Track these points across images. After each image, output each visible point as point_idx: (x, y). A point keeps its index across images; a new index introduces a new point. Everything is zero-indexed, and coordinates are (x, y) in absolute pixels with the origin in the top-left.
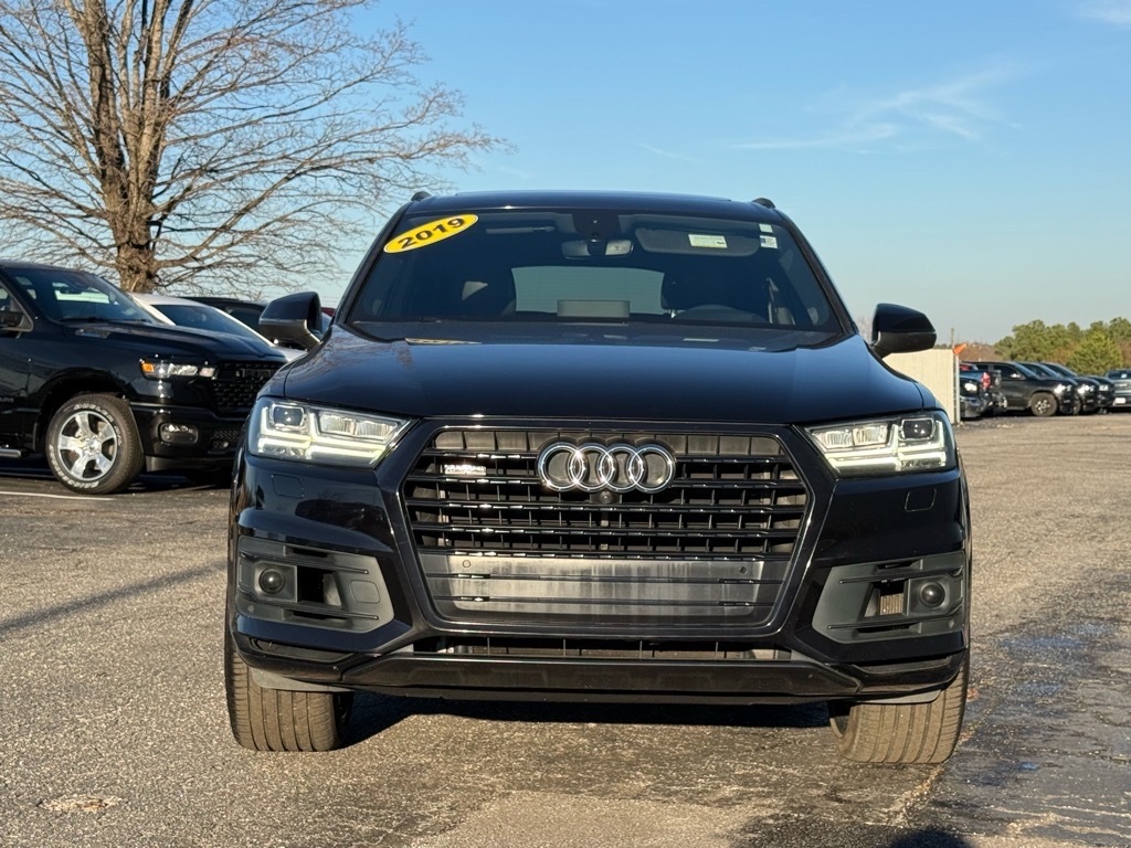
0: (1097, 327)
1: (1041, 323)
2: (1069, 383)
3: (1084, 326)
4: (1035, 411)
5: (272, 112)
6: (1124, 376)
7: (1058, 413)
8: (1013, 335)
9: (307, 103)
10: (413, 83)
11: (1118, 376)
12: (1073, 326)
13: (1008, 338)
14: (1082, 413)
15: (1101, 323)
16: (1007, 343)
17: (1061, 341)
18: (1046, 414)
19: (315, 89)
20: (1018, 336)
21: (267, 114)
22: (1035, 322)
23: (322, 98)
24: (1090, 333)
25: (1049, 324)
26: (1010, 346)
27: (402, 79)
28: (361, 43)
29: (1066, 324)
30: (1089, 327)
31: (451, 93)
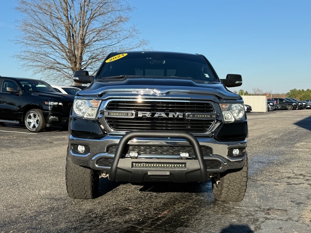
0: (308, 90)
1: (296, 89)
2: (296, 103)
3: (305, 90)
4: (288, 109)
5: (107, 45)
6: (310, 101)
7: (293, 109)
8: (290, 92)
9: (114, 43)
10: (138, 38)
11: (308, 101)
12: (303, 90)
13: (289, 93)
14: (299, 109)
15: (309, 89)
16: (288, 94)
17: (300, 93)
18: (290, 109)
19: (116, 40)
20: (291, 92)
21: (105, 46)
22: (294, 89)
23: (118, 42)
24: (306, 91)
25: (297, 89)
26: (289, 94)
27: (135, 37)
28: (124, 30)
29: (301, 89)
30: (306, 90)
31: (147, 41)
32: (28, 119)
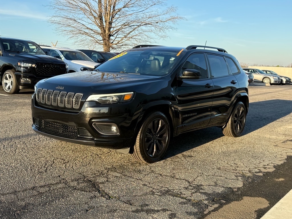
9: (143, 10)
23: (146, 8)
32: (4, 80)
